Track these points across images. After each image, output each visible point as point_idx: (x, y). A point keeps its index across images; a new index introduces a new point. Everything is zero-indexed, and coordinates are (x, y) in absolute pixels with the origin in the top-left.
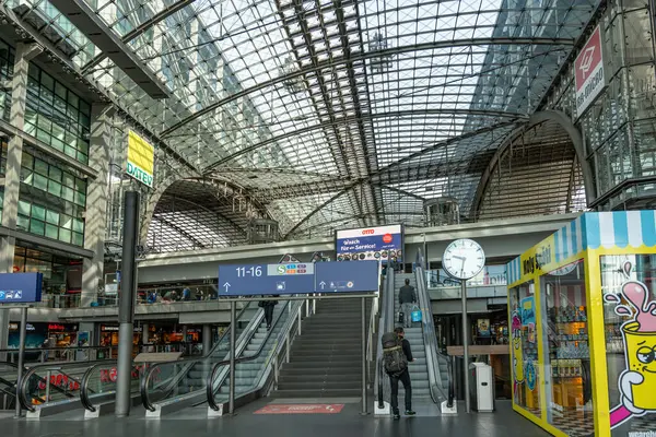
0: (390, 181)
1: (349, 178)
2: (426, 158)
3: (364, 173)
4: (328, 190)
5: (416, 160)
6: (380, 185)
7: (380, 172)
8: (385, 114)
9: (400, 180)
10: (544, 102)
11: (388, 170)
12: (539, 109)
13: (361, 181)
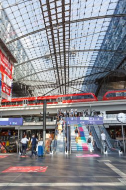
0: (71, 85)
1: (59, 84)
3: (64, 83)
4: (52, 87)
6: (68, 86)
7: (69, 82)
10: (119, 66)
11: (71, 82)
12: (118, 68)
13: (63, 85)
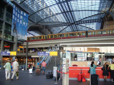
0: (80, 24)
1: (69, 23)
2: (87, 19)
3: (73, 22)
4: (65, 26)
5: (85, 19)
6: (77, 24)
7: (77, 22)
8: (76, 11)
9: (82, 23)
13: (72, 24)
